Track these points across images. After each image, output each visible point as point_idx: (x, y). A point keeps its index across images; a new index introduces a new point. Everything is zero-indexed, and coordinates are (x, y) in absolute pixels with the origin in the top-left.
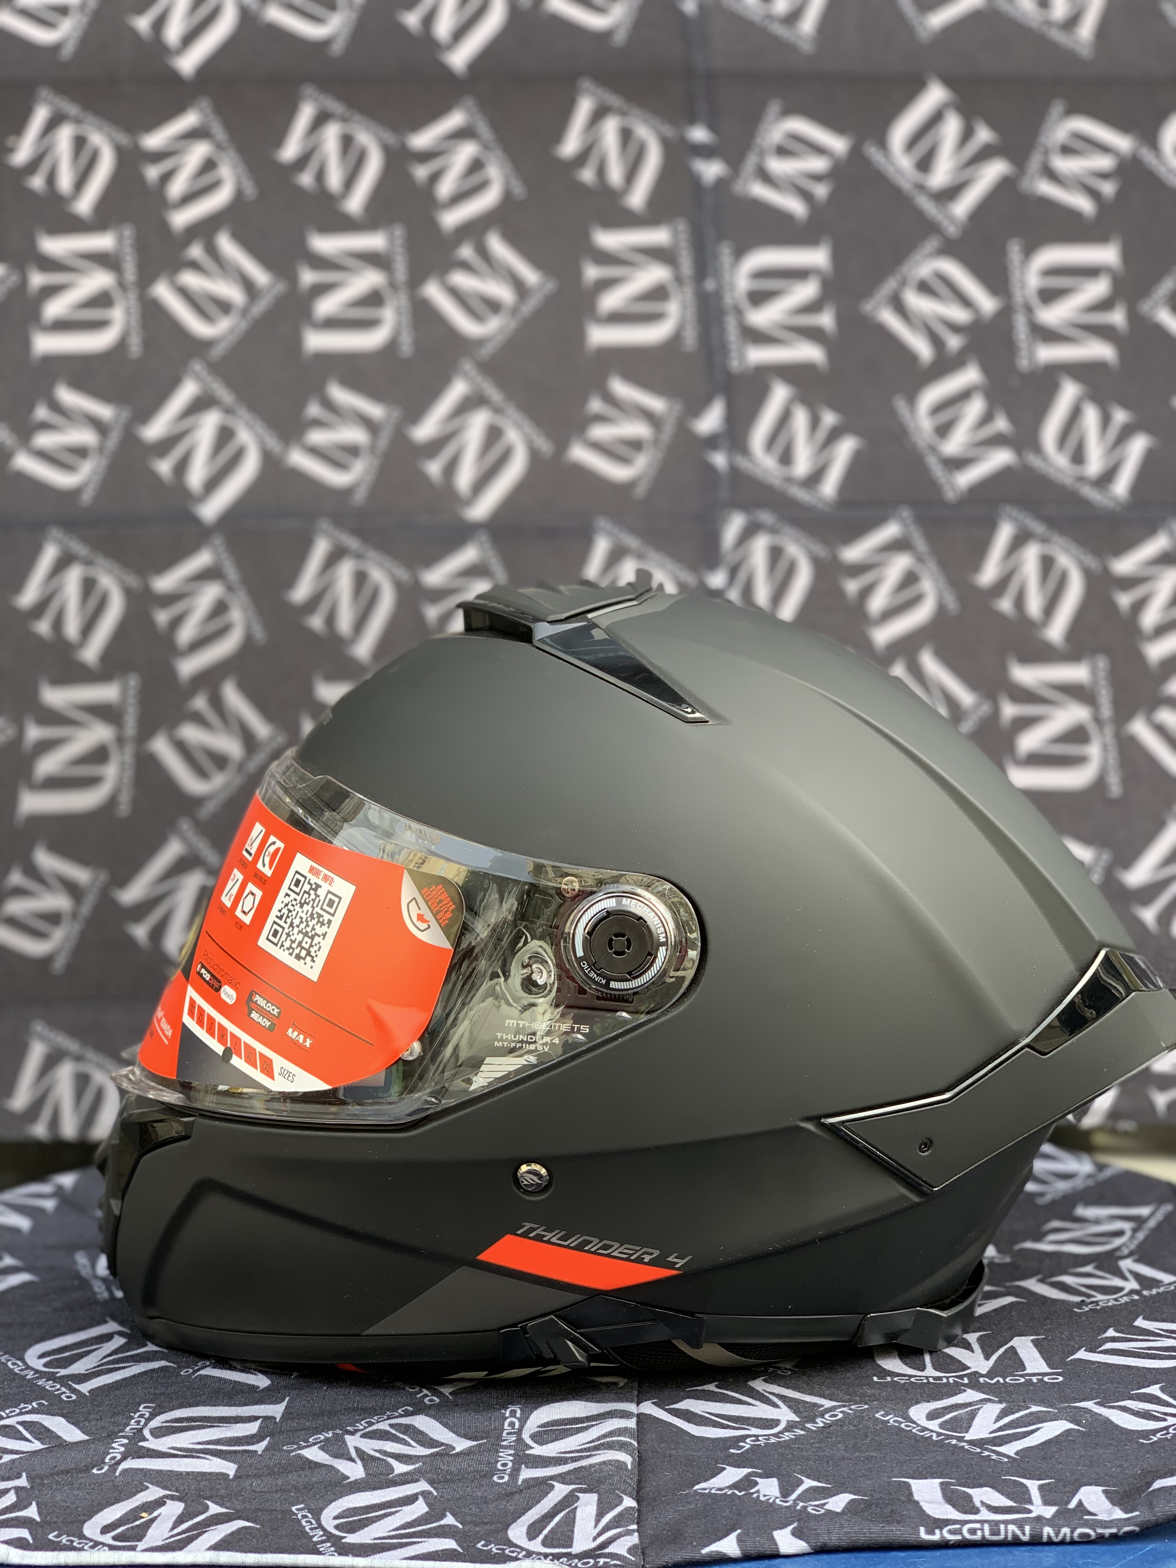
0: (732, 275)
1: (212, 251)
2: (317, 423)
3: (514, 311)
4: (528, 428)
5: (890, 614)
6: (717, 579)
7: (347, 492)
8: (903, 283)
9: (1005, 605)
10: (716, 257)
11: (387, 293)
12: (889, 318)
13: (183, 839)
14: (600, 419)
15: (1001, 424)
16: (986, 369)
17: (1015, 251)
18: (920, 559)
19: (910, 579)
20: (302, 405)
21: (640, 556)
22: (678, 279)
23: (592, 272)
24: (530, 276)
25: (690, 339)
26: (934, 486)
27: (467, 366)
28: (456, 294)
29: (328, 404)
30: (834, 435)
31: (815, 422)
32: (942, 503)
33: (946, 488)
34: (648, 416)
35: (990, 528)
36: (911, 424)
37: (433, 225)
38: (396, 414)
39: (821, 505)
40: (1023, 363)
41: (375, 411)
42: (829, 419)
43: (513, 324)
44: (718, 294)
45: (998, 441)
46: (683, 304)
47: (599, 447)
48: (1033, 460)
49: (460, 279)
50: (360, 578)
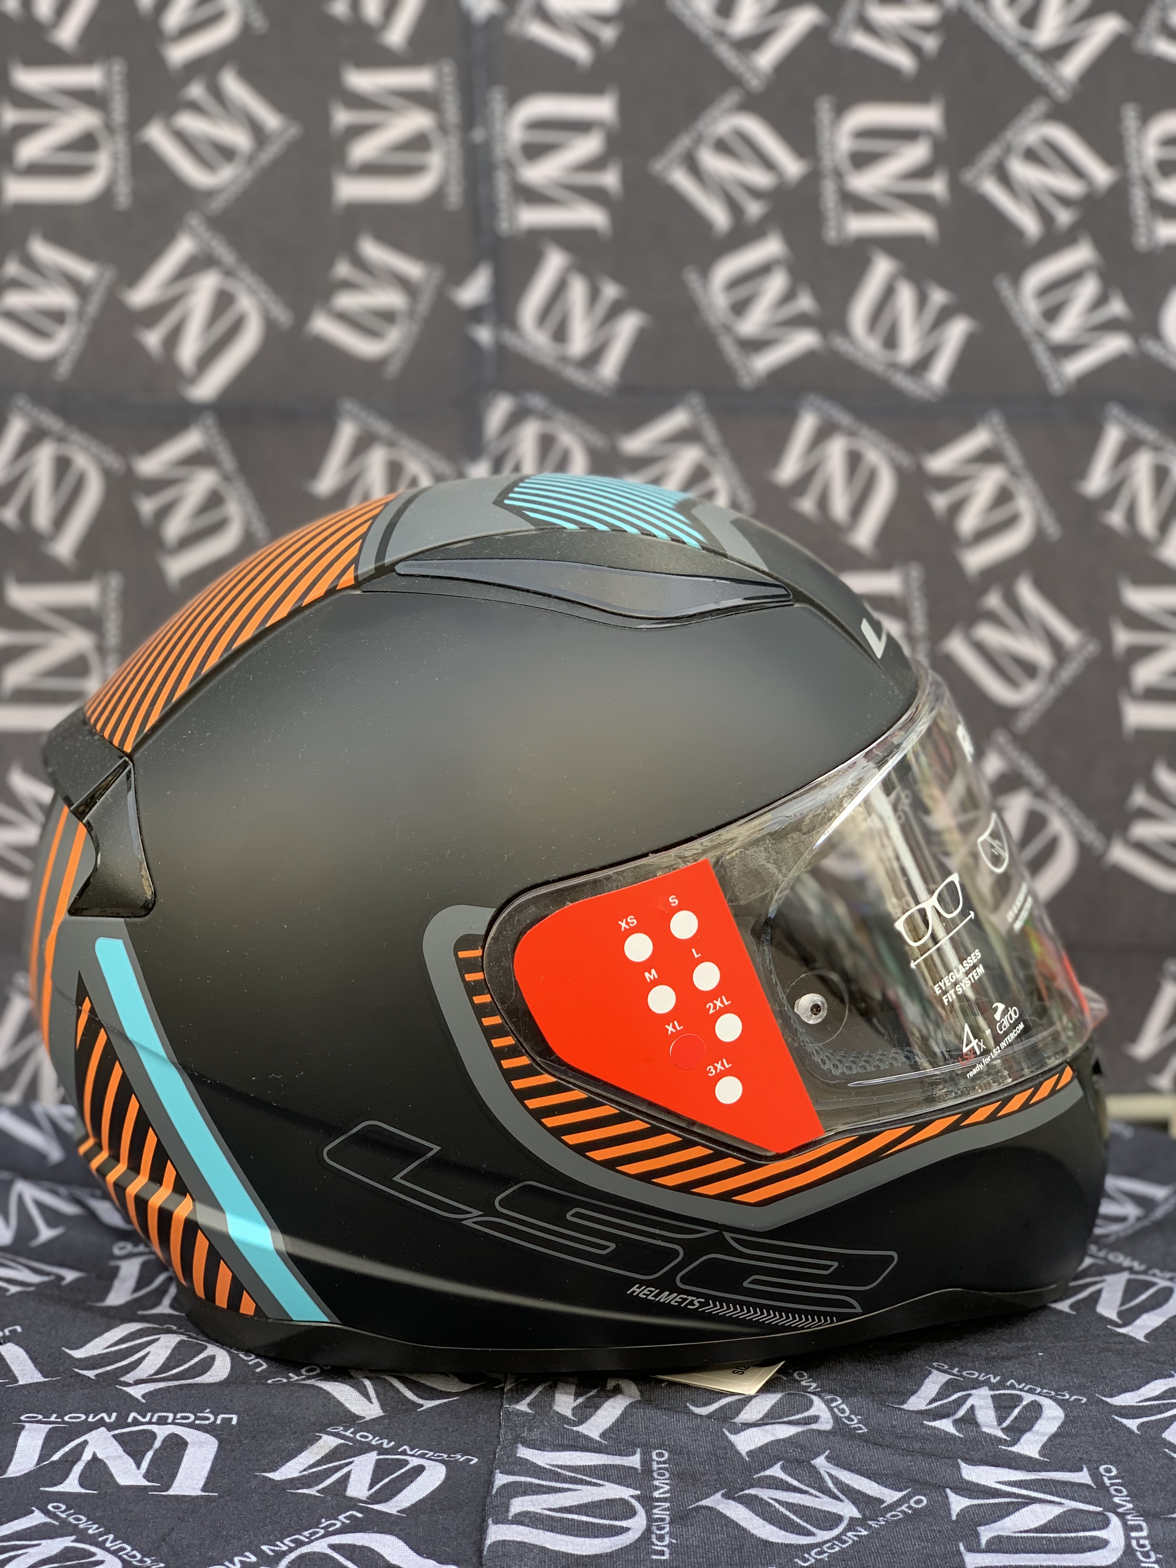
0: (504, 124)
2: (16, 284)
3: (251, 159)
4: (265, 295)
6: (479, 470)
7: (50, 364)
8: (699, 140)
10: (486, 103)
11: (102, 137)
12: (682, 180)
14: (348, 285)
15: (805, 303)
16: (789, 240)
17: (824, 108)
18: (711, 452)
19: (699, 475)
21: (391, 444)
22: (442, 128)
23: (342, 117)
24: (270, 119)
25: (455, 196)
26: (728, 371)
27: (195, 221)
28: (183, 139)
29: (29, 262)
30: (616, 310)
31: (594, 294)
32: (737, 389)
33: (742, 372)
34: (403, 283)
35: (791, 417)
36: (703, 300)
37: (160, 61)
38: (109, 274)
39: (599, 389)
40: (831, 235)
41: (85, 271)
42: (611, 291)
43: (249, 174)
44: (487, 146)
45: (801, 321)
46: (448, 158)
47: (345, 318)
48: (840, 343)
49: (188, 122)
50: (62, 465)
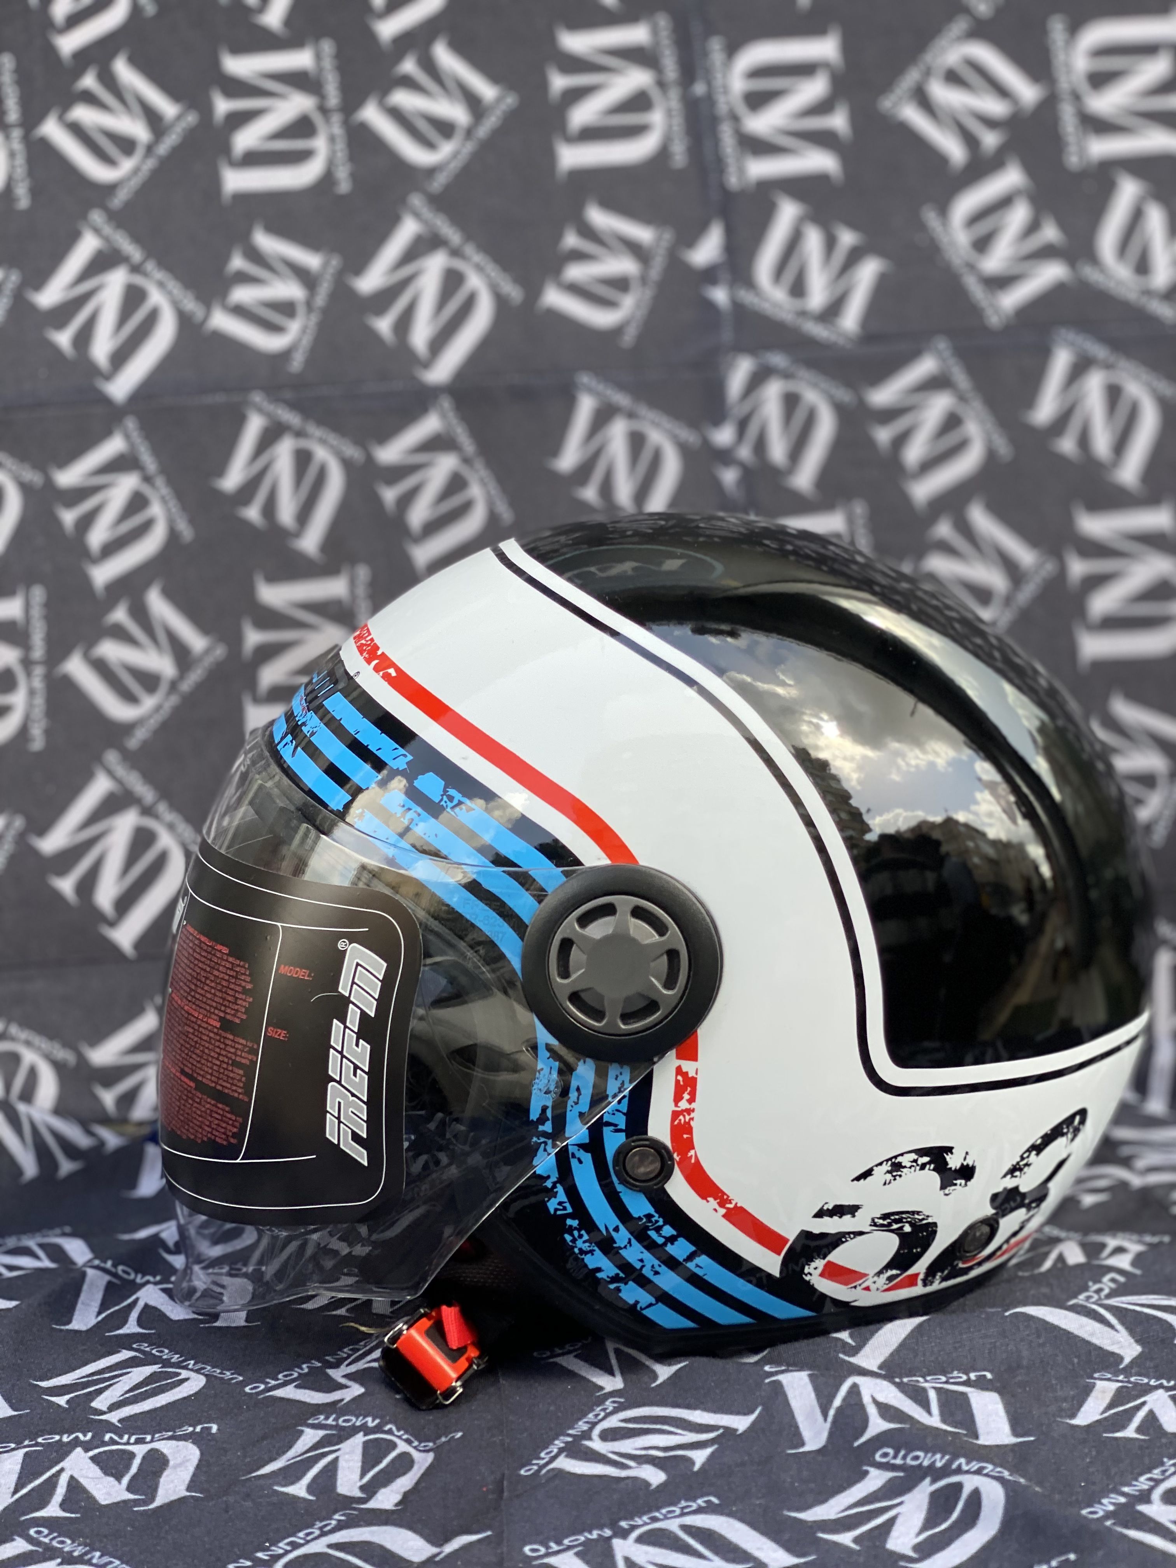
0: (725, 76)
1: (109, 80)
2: (243, 278)
3: (469, 133)
4: (493, 270)
5: (929, 465)
6: (724, 436)
7: (282, 357)
8: (928, 73)
9: (1067, 445)
10: (705, 54)
11: (318, 119)
12: (912, 115)
13: (111, 773)
14: (578, 256)
15: (1050, 233)
16: (1029, 169)
17: (1057, 28)
18: (962, 398)
19: (952, 422)
20: (226, 258)
21: (631, 415)
22: (661, 84)
23: (559, 82)
24: (487, 91)
25: (679, 154)
26: (975, 311)
27: (416, 200)
28: (400, 116)
29: (255, 256)
30: (854, 257)
31: (830, 243)
32: (985, 330)
33: (989, 312)
34: (634, 249)
35: (1044, 354)
36: (943, 239)
37: (370, 37)
38: (335, 262)
39: (841, 342)
40: (1073, 160)
41: (312, 260)
42: (847, 238)
43: (469, 147)
44: (710, 99)
45: (1047, 253)
46: (669, 113)
47: (577, 290)
48: (1090, 273)
49: (402, 98)
50: (303, 459)
